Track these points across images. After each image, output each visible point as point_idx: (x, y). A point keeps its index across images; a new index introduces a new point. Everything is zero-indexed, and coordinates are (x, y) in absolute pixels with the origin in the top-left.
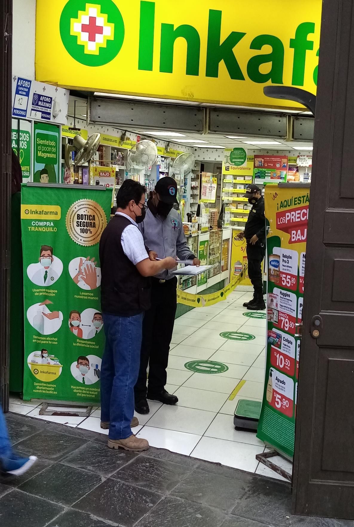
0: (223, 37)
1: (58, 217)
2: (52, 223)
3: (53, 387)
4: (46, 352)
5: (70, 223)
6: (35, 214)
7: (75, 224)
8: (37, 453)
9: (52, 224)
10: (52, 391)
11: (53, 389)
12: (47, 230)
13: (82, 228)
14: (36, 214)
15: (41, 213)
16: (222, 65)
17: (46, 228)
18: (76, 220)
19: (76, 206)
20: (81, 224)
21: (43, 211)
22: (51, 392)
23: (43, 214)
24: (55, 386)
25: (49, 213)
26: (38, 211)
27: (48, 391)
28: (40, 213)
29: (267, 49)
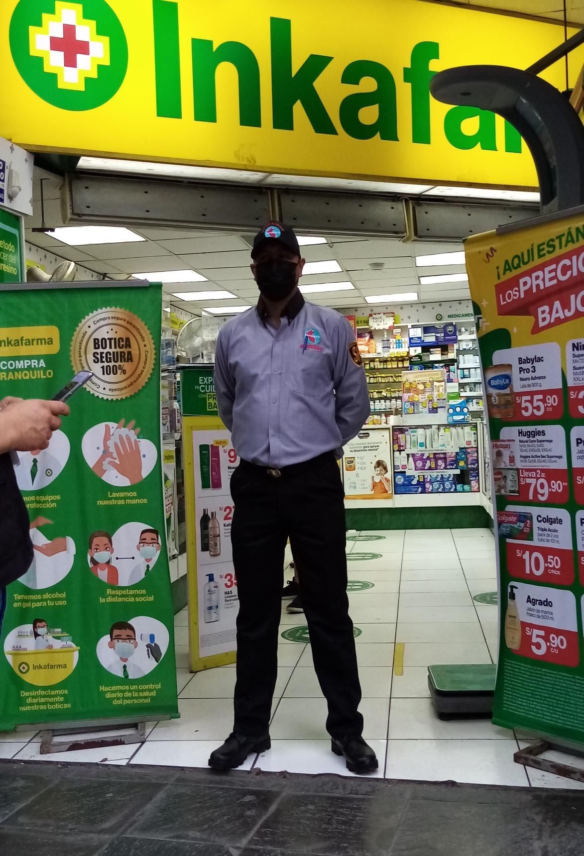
0: (297, 64)
1: (55, 349)
2: (42, 361)
3: (61, 696)
4: (44, 623)
5: (80, 356)
6: (5, 345)
7: (91, 358)
8: (66, 825)
9: (42, 363)
10: (60, 703)
11: (62, 699)
12: (33, 376)
13: (106, 364)
14: (8, 346)
15: (18, 342)
16: (298, 110)
17: (31, 372)
18: (91, 349)
19: (91, 323)
20: (102, 357)
21: (22, 339)
22: (57, 706)
23: (22, 345)
24: (66, 692)
25: (35, 342)
26: (11, 341)
27: (52, 703)
28: (17, 344)
29: (368, 85)
